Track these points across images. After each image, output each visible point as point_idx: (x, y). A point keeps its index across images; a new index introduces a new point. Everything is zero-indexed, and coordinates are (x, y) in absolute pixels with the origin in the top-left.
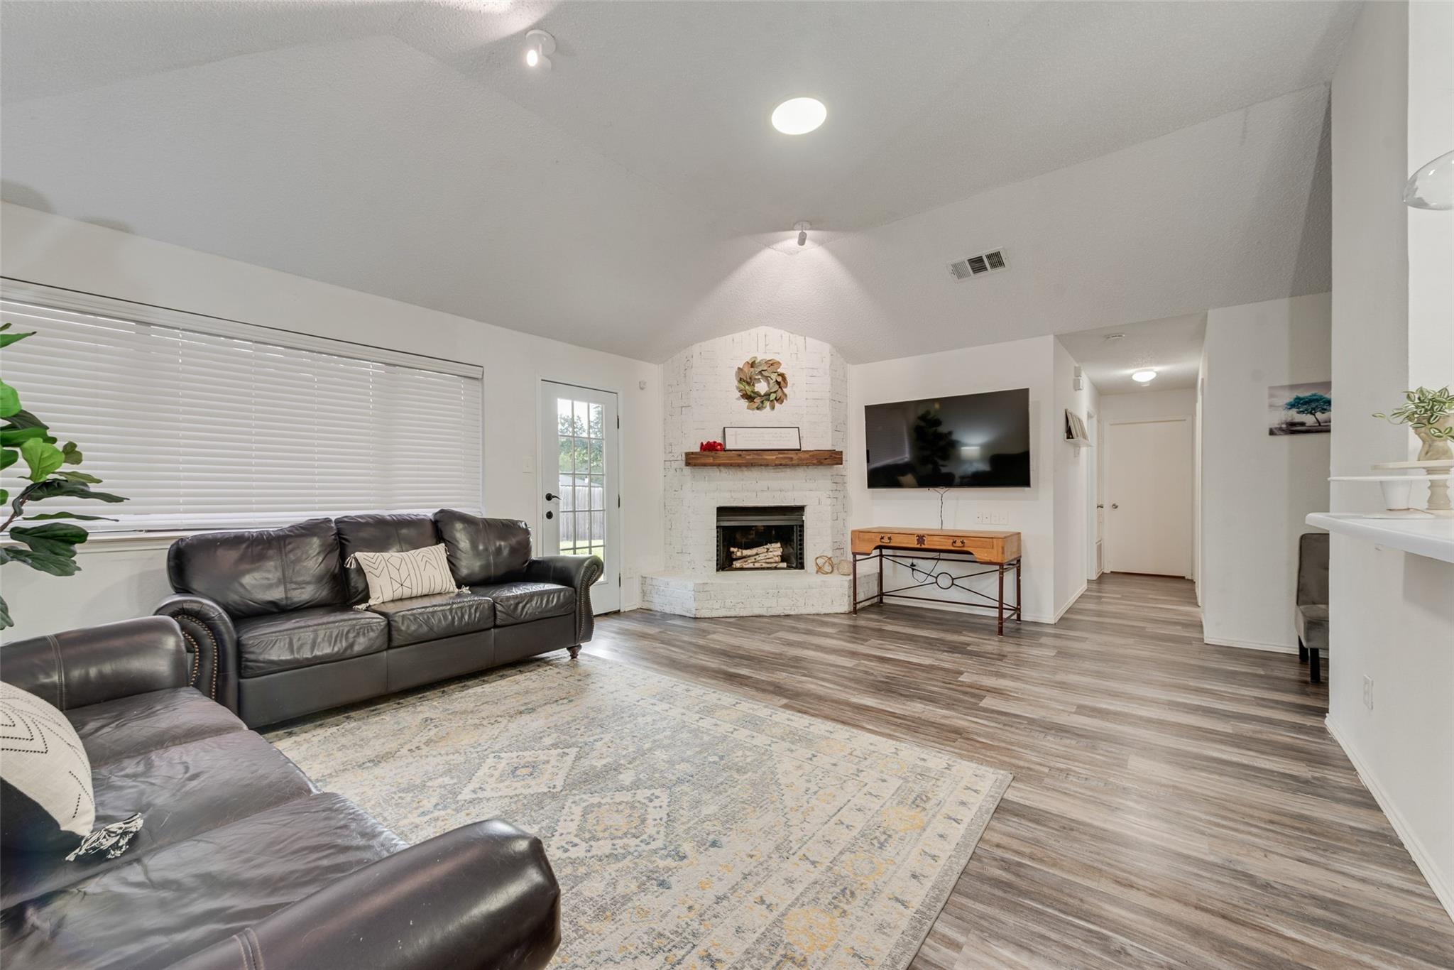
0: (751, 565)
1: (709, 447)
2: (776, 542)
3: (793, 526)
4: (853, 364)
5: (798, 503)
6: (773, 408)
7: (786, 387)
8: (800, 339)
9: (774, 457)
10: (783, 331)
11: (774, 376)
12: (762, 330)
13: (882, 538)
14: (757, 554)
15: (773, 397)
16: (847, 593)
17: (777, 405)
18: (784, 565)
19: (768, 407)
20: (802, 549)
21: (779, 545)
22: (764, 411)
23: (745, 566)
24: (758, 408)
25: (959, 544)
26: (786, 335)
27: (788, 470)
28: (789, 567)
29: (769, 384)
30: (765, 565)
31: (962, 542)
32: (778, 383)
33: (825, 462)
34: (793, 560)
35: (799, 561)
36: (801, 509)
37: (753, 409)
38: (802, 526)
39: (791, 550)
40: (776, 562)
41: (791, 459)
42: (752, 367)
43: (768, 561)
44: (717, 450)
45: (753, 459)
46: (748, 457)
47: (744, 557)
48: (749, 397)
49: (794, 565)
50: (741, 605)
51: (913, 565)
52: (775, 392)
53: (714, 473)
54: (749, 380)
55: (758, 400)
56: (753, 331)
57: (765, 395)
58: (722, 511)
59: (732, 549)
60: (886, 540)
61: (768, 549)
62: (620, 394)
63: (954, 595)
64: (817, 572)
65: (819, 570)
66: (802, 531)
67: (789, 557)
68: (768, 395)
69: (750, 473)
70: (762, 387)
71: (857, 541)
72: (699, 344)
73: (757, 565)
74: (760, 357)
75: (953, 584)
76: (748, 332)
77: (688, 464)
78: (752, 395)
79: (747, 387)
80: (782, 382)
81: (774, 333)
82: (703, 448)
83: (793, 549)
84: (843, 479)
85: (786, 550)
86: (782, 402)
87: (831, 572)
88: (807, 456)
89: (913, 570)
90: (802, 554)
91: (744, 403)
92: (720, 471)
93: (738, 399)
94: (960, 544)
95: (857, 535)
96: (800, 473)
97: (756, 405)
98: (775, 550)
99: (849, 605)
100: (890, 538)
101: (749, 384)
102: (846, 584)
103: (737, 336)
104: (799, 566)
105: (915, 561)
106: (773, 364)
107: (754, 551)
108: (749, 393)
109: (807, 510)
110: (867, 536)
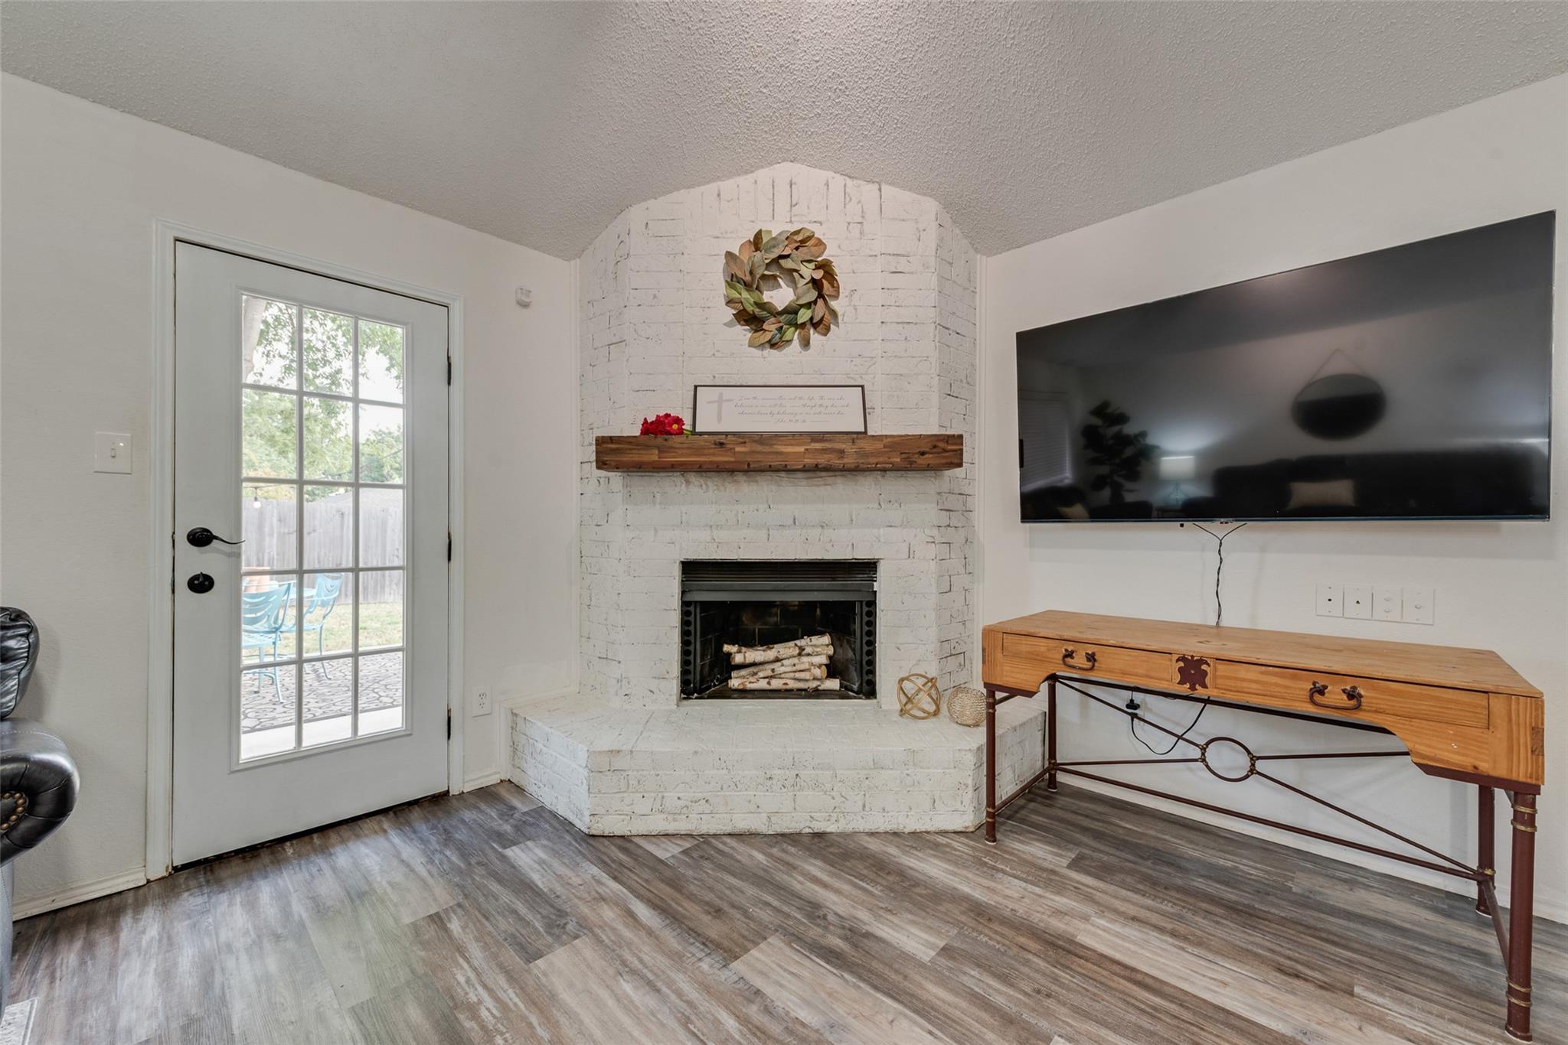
0: (762, 684)
1: (661, 428)
2: (822, 634)
3: (854, 603)
4: (990, 252)
5: (862, 554)
6: (806, 343)
7: (836, 297)
8: (869, 191)
9: (802, 449)
10: (831, 174)
11: (808, 271)
12: (783, 171)
13: (1069, 655)
14: (777, 660)
15: (804, 316)
16: (970, 782)
17: (815, 337)
18: (834, 684)
19: (796, 342)
20: (872, 653)
21: (826, 639)
22: (788, 350)
23: (750, 686)
24: (773, 345)
25: (1335, 695)
26: (838, 181)
27: (839, 480)
28: (842, 694)
29: (795, 288)
30: (792, 685)
31: (1352, 695)
32: (816, 283)
33: (922, 461)
34: (854, 675)
35: (866, 678)
36: (869, 567)
37: (761, 346)
38: (872, 604)
39: (850, 654)
40: (815, 679)
41: (842, 452)
42: (757, 249)
43: (798, 675)
44: (670, 433)
45: (752, 452)
46: (738, 449)
47: (754, 664)
48: (751, 319)
49: (855, 687)
50: (703, 806)
51: (1132, 705)
52: (808, 305)
53: (673, 486)
54: (748, 278)
55: (771, 326)
56: (763, 175)
57: (787, 311)
58: (692, 570)
59: (727, 648)
60: (1080, 660)
61: (802, 649)
62: (457, 309)
63: (1256, 797)
64: (903, 713)
65: (907, 707)
66: (872, 614)
67: (847, 668)
68: (792, 311)
69: (754, 487)
70: (781, 296)
71: (999, 655)
72: (644, 205)
73: (776, 684)
74: (777, 227)
75: (1253, 771)
76: (750, 177)
77: (601, 464)
78: (757, 311)
79: (745, 295)
80: (825, 281)
81: (809, 178)
82: (649, 428)
83: (854, 650)
84: (965, 503)
85: (840, 651)
86: (828, 329)
87: (936, 713)
88: (879, 446)
89: (1134, 716)
90: (872, 663)
91: (743, 333)
92: (688, 482)
93: (729, 325)
94: (1343, 700)
95: (996, 639)
96: (867, 486)
97: (768, 336)
98: (820, 647)
99: (976, 810)
100: (1091, 658)
101: (748, 286)
102: (970, 760)
103: (727, 186)
104: (865, 687)
105: (1138, 697)
106: (802, 241)
107: (771, 654)
108: (750, 309)
109: (882, 570)
110: (1025, 646)
